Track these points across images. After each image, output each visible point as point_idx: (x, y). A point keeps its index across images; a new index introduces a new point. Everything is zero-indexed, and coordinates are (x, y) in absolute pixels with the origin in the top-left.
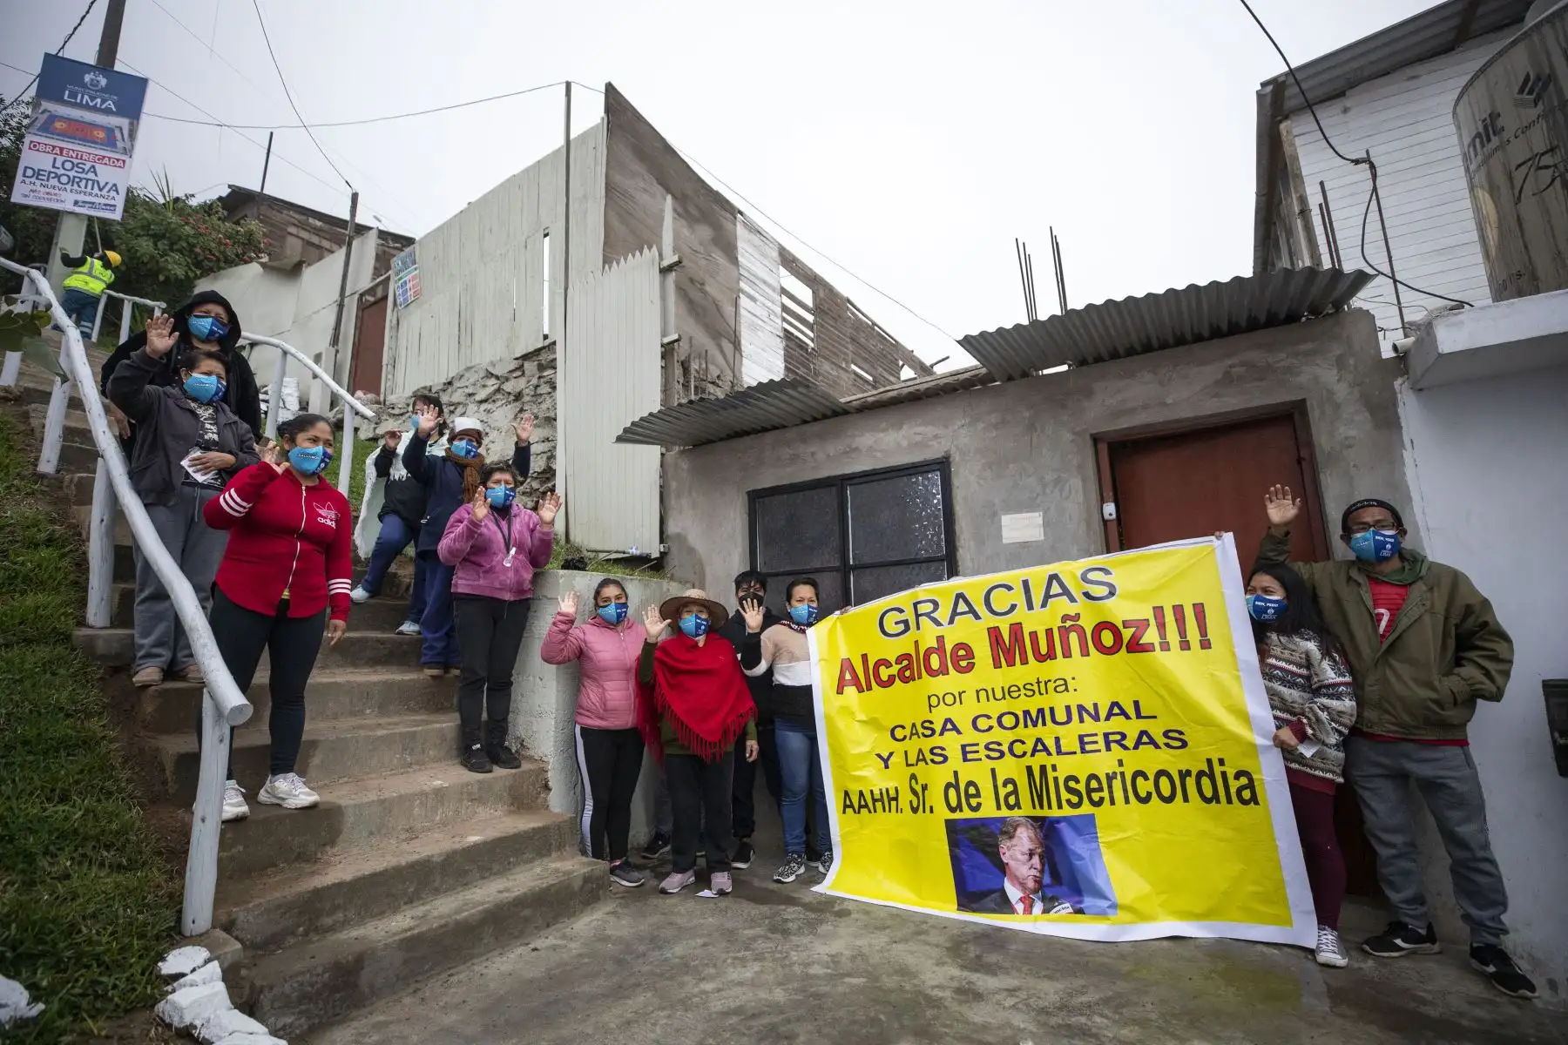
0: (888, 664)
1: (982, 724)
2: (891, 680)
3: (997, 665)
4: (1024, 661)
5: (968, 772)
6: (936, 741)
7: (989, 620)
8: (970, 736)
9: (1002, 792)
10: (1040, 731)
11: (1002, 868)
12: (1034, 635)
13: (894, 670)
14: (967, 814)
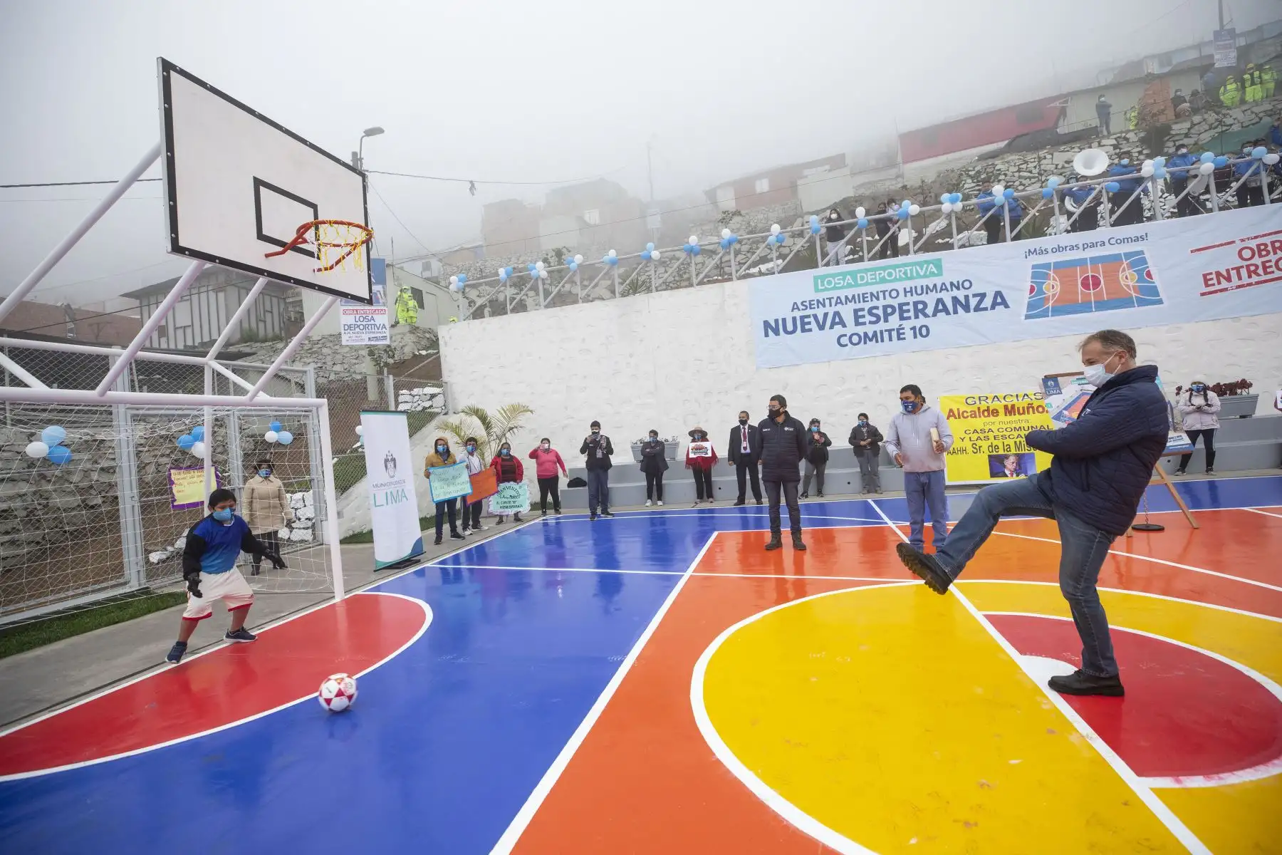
0: (967, 412)
1: (1001, 430)
2: (968, 416)
3: (1006, 415)
4: (1015, 415)
5: (995, 443)
6: (986, 434)
7: (1004, 403)
8: (996, 433)
9: (1006, 448)
10: (1019, 432)
11: (1005, 466)
12: (1018, 408)
13: (969, 414)
14: (994, 453)
